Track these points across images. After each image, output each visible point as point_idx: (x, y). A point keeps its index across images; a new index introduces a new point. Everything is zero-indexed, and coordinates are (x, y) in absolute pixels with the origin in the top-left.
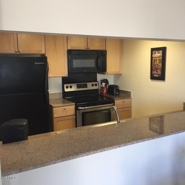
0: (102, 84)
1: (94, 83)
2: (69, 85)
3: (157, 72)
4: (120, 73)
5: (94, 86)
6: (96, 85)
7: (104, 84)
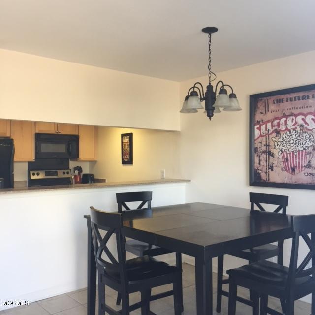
0: (75, 172)
1: (66, 171)
2: (36, 172)
3: (126, 156)
4: (96, 160)
5: (66, 174)
6: (68, 173)
7: (77, 172)
